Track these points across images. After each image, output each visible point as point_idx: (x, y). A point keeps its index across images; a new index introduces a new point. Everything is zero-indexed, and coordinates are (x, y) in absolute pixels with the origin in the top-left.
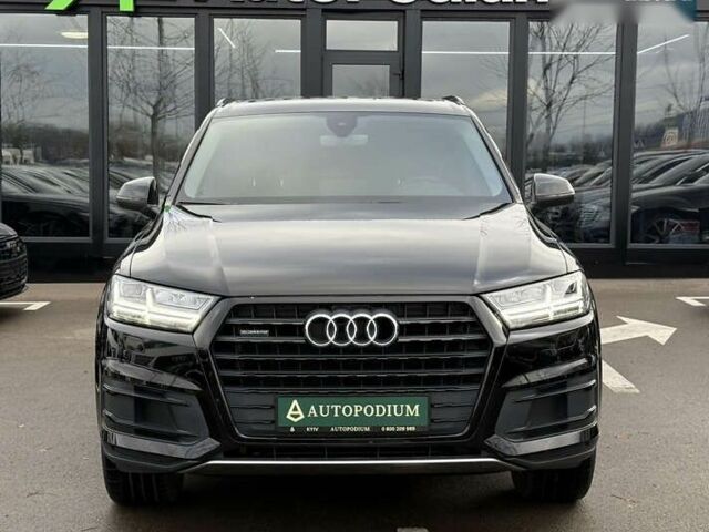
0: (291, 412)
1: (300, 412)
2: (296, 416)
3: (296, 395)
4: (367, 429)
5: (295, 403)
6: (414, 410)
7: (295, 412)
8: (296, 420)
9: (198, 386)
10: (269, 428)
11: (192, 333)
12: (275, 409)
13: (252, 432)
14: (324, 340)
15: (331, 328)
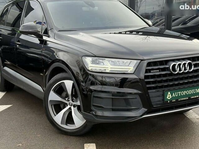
0: (168, 96)
3: (169, 90)
4: (187, 98)
5: (169, 93)
6: (198, 91)
7: (169, 96)
8: (169, 98)
9: (140, 91)
10: (162, 102)
11: (133, 74)
12: (164, 96)
13: (157, 104)
14: (176, 71)
15: (177, 67)
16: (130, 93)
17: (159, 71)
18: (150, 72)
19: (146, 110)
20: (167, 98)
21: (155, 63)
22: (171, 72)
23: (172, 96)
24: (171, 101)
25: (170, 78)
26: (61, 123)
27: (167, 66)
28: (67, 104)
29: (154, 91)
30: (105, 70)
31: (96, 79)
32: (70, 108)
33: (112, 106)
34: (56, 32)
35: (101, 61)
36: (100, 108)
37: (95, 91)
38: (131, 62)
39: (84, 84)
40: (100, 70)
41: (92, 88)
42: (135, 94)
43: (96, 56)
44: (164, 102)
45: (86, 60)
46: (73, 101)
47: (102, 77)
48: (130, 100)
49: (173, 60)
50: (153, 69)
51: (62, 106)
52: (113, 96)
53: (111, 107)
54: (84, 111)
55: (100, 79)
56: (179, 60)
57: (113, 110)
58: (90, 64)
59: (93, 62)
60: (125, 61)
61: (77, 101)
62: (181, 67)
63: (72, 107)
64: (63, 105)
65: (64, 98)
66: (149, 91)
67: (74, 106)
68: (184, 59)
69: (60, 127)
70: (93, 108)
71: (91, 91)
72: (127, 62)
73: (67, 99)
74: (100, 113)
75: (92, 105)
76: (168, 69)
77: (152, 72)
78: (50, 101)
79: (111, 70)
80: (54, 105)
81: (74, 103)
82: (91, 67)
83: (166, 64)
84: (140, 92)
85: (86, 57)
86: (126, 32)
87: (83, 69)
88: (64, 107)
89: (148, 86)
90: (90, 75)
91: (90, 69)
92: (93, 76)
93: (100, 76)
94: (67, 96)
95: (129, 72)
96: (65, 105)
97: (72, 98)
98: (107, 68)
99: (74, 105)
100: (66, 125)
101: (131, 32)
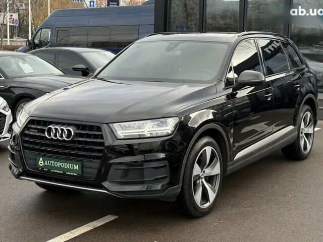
0: (40, 162)
1: (42, 162)
2: (41, 164)
4: (62, 172)
5: (41, 159)
6: (76, 167)
7: (41, 163)
20: (39, 164)
22: (45, 135)
23: (44, 163)
29: (28, 152)
77: (31, 131)
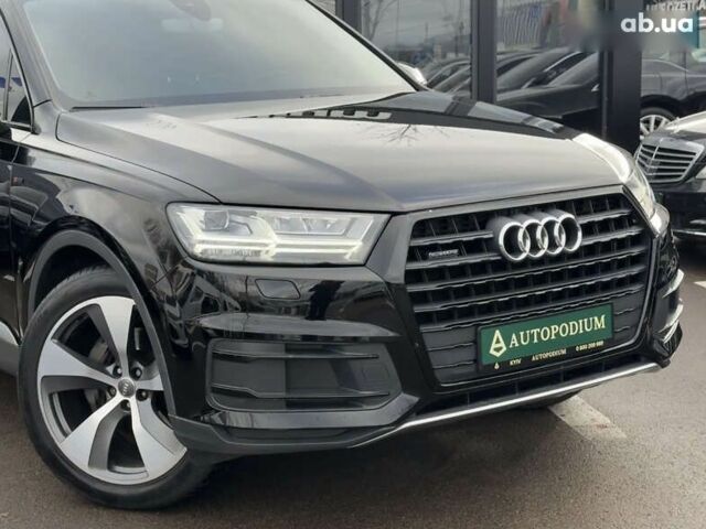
0: (494, 346)
1: (502, 344)
2: (498, 350)
3: (498, 324)
4: (564, 352)
5: (498, 333)
7: (497, 346)
8: (498, 354)
9: (392, 330)
10: (471, 369)
11: (364, 265)
12: (477, 345)
13: (454, 378)
14: (520, 252)
15: (524, 237)
16: (355, 340)
17: (460, 254)
18: (425, 258)
19: (415, 399)
20: (492, 352)
21: (443, 224)
22: (501, 254)
23: (507, 344)
24: (504, 364)
25: (500, 277)
26: (91, 463)
27: (487, 235)
28: (110, 388)
29: (442, 326)
30: (257, 253)
31: (222, 289)
32: (124, 404)
33: (288, 389)
34: (61, 111)
35: (240, 219)
36: (242, 401)
37: (220, 333)
38: (353, 221)
39: (175, 310)
40: (238, 253)
41: (208, 322)
42: (373, 340)
43: (220, 203)
44: (477, 370)
45: (182, 216)
46: (135, 377)
47: (246, 280)
48: (355, 366)
49: (509, 213)
50: (434, 248)
51: (91, 397)
52: (288, 350)
53: (283, 394)
54: (178, 414)
55: (239, 287)
56: (528, 210)
57: (292, 404)
58: (199, 233)
59: (211, 225)
60: (332, 217)
61: (150, 377)
62: (538, 235)
63: (133, 400)
64: (96, 392)
65: (101, 367)
66: (423, 328)
67: (141, 396)
68: (545, 208)
69: (85, 480)
70: (213, 400)
71: (205, 335)
72: (338, 222)
73: (110, 369)
74: (239, 419)
75: (208, 390)
76: (490, 244)
77: (434, 258)
78: (44, 377)
79: (278, 255)
80: (59, 394)
81: (139, 385)
82: (203, 242)
83: (483, 227)
84: (391, 334)
85: (184, 207)
86: (330, 110)
87: (173, 252)
88: (101, 401)
89: (418, 309)
90: (201, 273)
91: (198, 250)
92: (211, 278)
93: (239, 277)
94: (111, 357)
95: (348, 259)
96: (104, 393)
97: (130, 364)
98: (266, 245)
99: (140, 391)
100: (110, 468)
101: (349, 111)
